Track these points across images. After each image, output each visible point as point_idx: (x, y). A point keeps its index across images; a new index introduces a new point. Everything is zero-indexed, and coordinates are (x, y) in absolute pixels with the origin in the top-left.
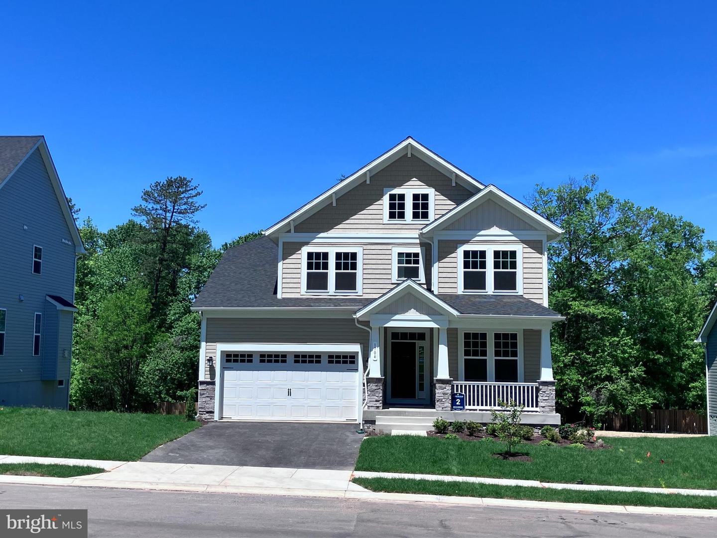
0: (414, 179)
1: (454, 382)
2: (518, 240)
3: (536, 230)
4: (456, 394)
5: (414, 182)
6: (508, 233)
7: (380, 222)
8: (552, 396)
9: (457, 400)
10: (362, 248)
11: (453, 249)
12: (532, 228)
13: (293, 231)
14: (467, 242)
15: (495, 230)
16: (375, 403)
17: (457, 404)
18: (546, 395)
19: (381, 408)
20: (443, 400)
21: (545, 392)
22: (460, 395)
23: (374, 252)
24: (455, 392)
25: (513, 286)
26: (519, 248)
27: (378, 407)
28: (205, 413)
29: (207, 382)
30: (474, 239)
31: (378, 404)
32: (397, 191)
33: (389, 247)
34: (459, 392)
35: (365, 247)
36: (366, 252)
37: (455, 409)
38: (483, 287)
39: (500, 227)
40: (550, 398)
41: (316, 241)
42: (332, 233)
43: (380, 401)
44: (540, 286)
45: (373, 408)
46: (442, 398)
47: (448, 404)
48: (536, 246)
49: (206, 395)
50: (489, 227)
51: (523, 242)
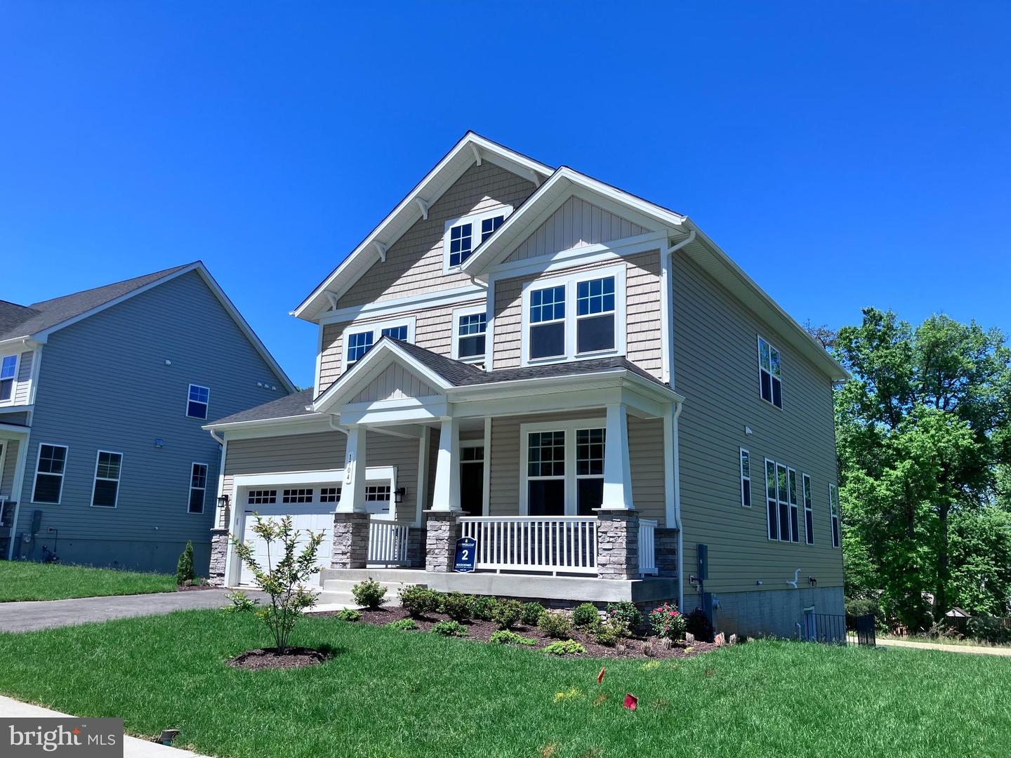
0: (486, 198)
1: (461, 517)
2: (617, 256)
3: (649, 231)
4: (463, 541)
5: (487, 202)
6: (600, 247)
7: (440, 273)
8: (620, 540)
9: (464, 552)
10: (415, 318)
11: (516, 294)
12: (643, 230)
13: (334, 307)
14: (536, 276)
15: (582, 247)
16: (341, 556)
17: (464, 558)
18: (608, 539)
19: (349, 566)
20: (437, 551)
21: (605, 533)
22: (470, 541)
23: (430, 321)
24: (463, 537)
25: (608, 341)
26: (618, 271)
27: (344, 564)
28: (215, 575)
29: (221, 531)
30: (548, 269)
31: (346, 559)
32: (461, 222)
33: (449, 310)
34: (470, 536)
35: (419, 316)
36: (420, 323)
37: (459, 569)
38: (560, 351)
39: (591, 240)
40: (617, 545)
41: (361, 316)
42: (381, 302)
43: (349, 554)
44: (657, 334)
45: (338, 566)
46: (434, 546)
47: (443, 559)
48: (648, 261)
49: (219, 550)
50: (572, 244)
51: (627, 258)
